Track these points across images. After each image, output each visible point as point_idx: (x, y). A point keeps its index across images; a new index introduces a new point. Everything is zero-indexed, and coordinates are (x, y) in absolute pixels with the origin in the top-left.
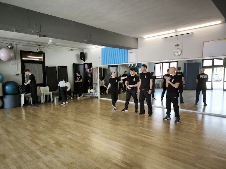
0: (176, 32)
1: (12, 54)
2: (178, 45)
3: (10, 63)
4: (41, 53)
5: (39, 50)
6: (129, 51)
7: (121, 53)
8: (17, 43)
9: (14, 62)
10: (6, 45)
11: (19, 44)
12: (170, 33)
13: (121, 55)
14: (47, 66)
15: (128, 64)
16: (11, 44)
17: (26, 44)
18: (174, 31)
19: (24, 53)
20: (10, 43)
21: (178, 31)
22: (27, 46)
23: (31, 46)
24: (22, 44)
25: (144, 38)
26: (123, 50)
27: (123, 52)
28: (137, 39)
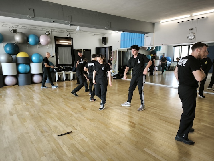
0: (191, 16)
1: (49, 40)
2: (192, 29)
3: (48, 47)
4: (71, 39)
5: (69, 36)
7: (138, 37)
8: (52, 31)
9: (50, 46)
10: (44, 32)
11: (54, 31)
12: (185, 17)
13: (138, 39)
14: (75, 50)
16: (48, 32)
17: (59, 31)
18: (189, 15)
19: (57, 39)
20: (47, 30)
21: (193, 15)
22: (60, 32)
23: (63, 33)
24: (56, 31)
26: (140, 34)
27: (140, 36)
28: (153, 24)
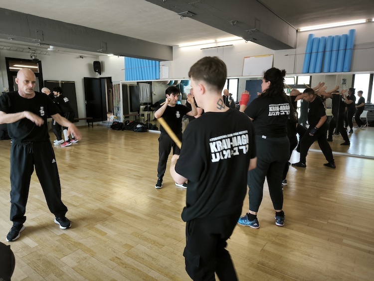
0: (216, 42)
4: (37, 62)
6: (161, 63)
7: (151, 65)
8: (2, 47)
11: (5, 48)
12: (209, 42)
13: (151, 68)
14: (45, 81)
15: (167, 81)
18: (212, 41)
19: (11, 61)
21: (218, 41)
22: (16, 51)
25: (180, 46)
26: (154, 61)
27: (154, 65)
28: (171, 48)
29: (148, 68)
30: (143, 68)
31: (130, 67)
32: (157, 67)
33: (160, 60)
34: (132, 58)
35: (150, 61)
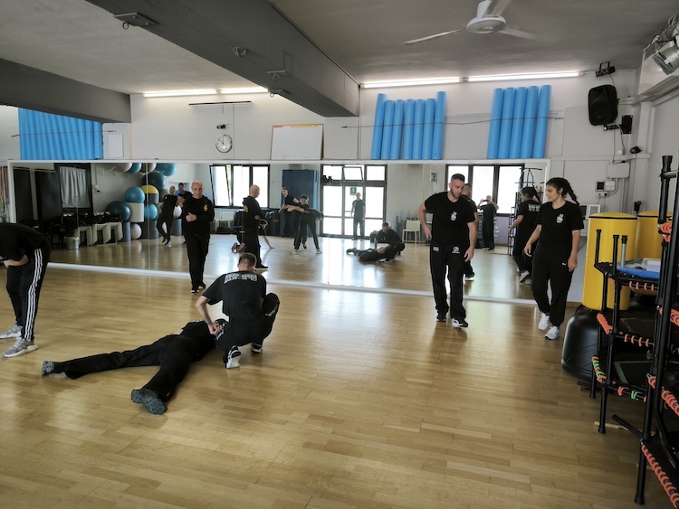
0: (219, 94)
2: (223, 127)
6: (106, 126)
7: (81, 129)
12: (205, 93)
13: (82, 135)
15: (125, 165)
18: (213, 91)
21: (223, 92)
25: (146, 95)
26: (88, 123)
27: (88, 129)
28: (127, 97)
29: (75, 135)
30: (62, 135)
31: (32, 132)
32: (97, 134)
33: (102, 121)
34: (36, 112)
35: (80, 121)
